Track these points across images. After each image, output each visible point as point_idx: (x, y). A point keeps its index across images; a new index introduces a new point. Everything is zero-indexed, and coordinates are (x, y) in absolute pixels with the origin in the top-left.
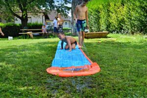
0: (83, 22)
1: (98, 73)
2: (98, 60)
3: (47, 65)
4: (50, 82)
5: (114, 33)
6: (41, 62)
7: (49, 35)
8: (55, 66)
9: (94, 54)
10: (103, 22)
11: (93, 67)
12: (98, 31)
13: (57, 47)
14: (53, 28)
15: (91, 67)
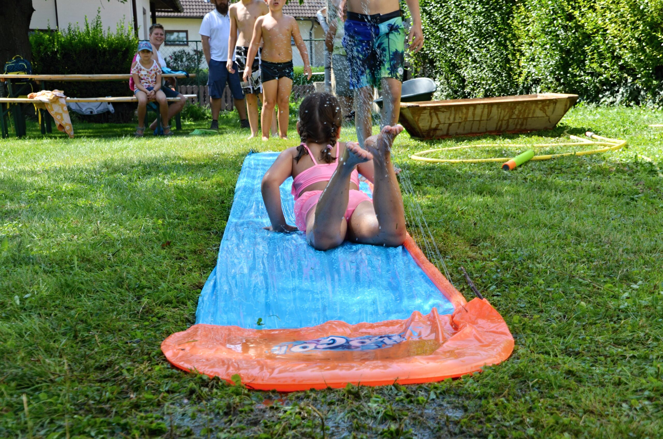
0: (384, 28)
1: (496, 368)
2: (500, 283)
3: (168, 312)
4: (188, 424)
5: (607, 99)
6: (130, 297)
7: (178, 117)
8: (222, 318)
9: (474, 243)
10: (534, 28)
11: (468, 329)
12: (504, 91)
13: (232, 192)
14: (204, 66)
15: (456, 327)
